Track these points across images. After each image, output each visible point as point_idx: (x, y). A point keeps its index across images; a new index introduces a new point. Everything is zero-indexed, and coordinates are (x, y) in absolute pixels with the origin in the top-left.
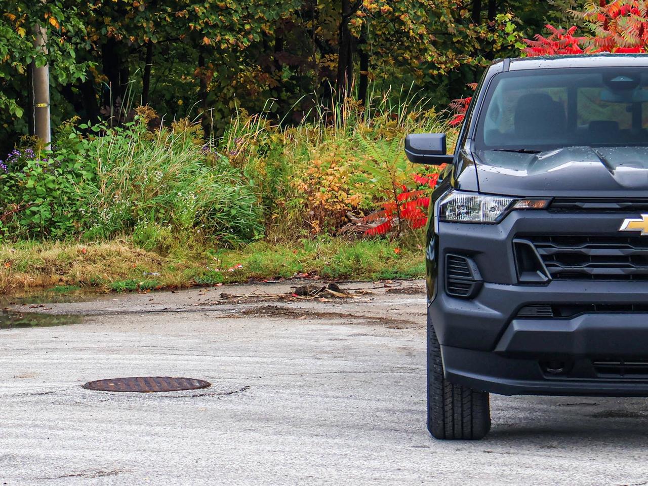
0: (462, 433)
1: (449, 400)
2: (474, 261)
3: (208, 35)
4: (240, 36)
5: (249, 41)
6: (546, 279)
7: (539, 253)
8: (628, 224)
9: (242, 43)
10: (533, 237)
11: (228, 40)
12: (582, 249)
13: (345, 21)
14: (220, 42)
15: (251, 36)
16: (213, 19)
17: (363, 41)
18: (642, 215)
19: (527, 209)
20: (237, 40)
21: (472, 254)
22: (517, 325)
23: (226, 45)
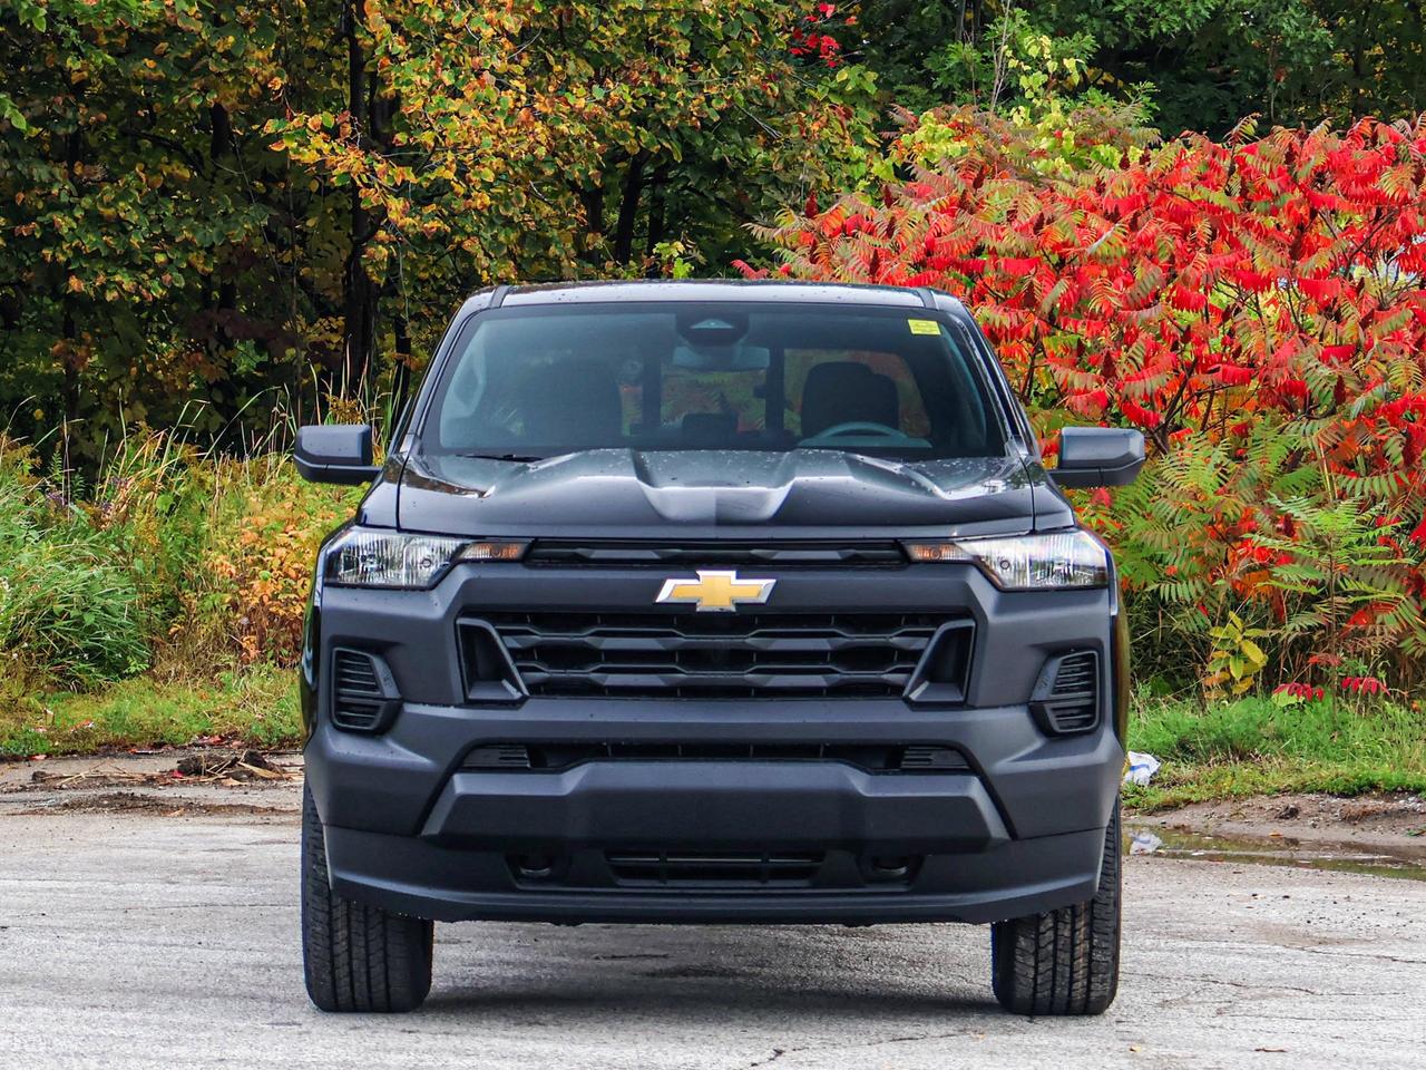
0: (370, 999)
1: (341, 934)
2: (387, 661)
3: (79, 273)
4: (145, 277)
5: (163, 287)
6: (517, 695)
7: (505, 644)
8: (672, 589)
9: (148, 290)
10: (495, 615)
11: (120, 284)
12: (586, 637)
13: (357, 250)
14: (104, 287)
15: (167, 277)
16: (90, 241)
17: (392, 289)
18: (699, 572)
19: (486, 561)
20: (139, 283)
21: (381, 648)
22: (461, 784)
23: (115, 294)
